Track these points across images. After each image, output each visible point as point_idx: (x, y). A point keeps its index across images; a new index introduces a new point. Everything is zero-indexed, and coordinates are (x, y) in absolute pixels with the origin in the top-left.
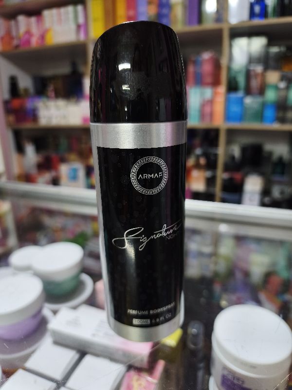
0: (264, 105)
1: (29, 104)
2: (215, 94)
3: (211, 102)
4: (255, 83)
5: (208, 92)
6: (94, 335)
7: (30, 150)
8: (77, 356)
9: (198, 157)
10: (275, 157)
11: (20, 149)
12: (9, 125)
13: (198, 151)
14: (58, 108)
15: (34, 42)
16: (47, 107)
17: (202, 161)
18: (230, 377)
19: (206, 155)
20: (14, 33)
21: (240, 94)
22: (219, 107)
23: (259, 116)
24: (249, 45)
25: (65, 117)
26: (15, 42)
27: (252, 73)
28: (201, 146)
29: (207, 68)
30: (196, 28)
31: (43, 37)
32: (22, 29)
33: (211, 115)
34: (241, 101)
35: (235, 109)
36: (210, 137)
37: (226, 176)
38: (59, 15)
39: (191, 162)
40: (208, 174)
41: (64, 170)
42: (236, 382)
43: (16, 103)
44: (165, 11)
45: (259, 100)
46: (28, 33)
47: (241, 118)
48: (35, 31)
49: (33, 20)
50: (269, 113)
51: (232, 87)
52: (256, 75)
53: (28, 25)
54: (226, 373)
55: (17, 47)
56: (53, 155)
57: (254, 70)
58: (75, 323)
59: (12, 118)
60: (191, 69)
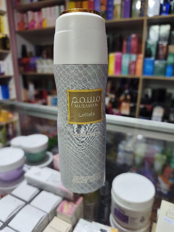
0: (166, 66)
1: (32, 61)
2: (137, 58)
3: (135, 63)
4: (162, 53)
5: (134, 57)
6: (47, 180)
7: (31, 87)
8: (38, 191)
9: (126, 95)
10: (173, 97)
11: (26, 87)
12: (20, 72)
13: (127, 91)
14: (48, 64)
15: (36, 26)
16: (42, 63)
17: (128, 97)
18: (118, 209)
19: (130, 94)
20: (25, 21)
21: (153, 58)
22: (139, 66)
23: (164, 72)
24: (159, 30)
25: (51, 69)
26: (26, 26)
27: (160, 46)
28: (129, 88)
29: (134, 43)
30: (128, 19)
31: (41, 23)
32: (30, 19)
33: (135, 70)
34: (153, 63)
35: (149, 67)
36: (133, 83)
37: (142, 106)
38: (51, 11)
39: (122, 98)
40: (132, 105)
41: (50, 99)
42: (121, 212)
43: (25, 60)
44: (111, 9)
45: (164, 62)
46: (33, 21)
47: (153, 73)
48: (37, 19)
49: (36, 14)
50: (169, 70)
51: (148, 54)
52: (163, 48)
53: (33, 17)
54: (116, 207)
55: (27, 29)
56: (44, 90)
57: (162, 45)
58: (39, 174)
59: (22, 69)
60: (125, 43)
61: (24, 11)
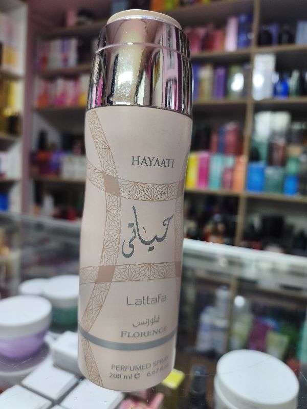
0: (285, 177)
1: (54, 158)
2: (237, 163)
3: (232, 170)
4: (277, 155)
5: (230, 161)
7: (48, 202)
8: (74, 381)
9: (216, 224)
10: (296, 231)
11: (39, 201)
12: (32, 175)
13: (217, 217)
14: (82, 164)
16: (72, 163)
17: (221, 227)
19: (225, 222)
21: (261, 164)
22: (240, 176)
23: (281, 187)
24: (272, 120)
26: (51, 101)
27: (274, 146)
28: (220, 212)
29: (230, 138)
30: (220, 100)
31: (77, 99)
33: (232, 183)
34: (262, 172)
35: (256, 178)
36: (229, 204)
37: (244, 244)
39: (209, 228)
40: (226, 241)
43: (42, 155)
45: (280, 171)
47: (261, 188)
49: (71, 84)
50: (291, 185)
51: (254, 157)
52: (278, 148)
55: (52, 106)
56: (70, 210)
57: (276, 144)
59: (36, 170)
60: (215, 139)
61: (51, 77)
